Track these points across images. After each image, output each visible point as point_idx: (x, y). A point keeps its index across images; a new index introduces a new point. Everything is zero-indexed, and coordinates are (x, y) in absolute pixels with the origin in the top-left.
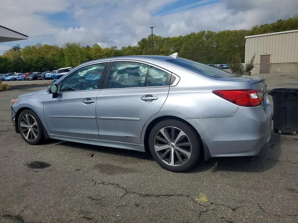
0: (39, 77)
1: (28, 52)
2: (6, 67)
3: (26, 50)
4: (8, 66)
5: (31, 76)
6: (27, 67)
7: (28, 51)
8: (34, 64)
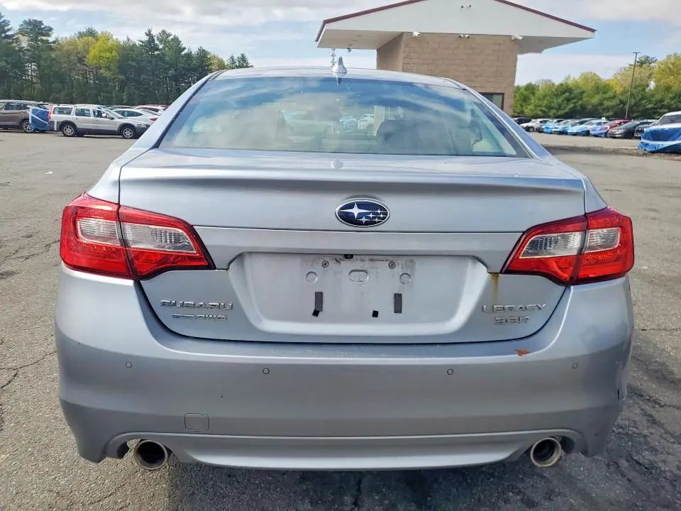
0: (638, 131)
1: (669, 68)
2: (601, 104)
3: (666, 63)
4: (606, 103)
5: (621, 129)
6: (649, 106)
7: (671, 67)
8: (669, 101)
